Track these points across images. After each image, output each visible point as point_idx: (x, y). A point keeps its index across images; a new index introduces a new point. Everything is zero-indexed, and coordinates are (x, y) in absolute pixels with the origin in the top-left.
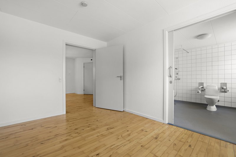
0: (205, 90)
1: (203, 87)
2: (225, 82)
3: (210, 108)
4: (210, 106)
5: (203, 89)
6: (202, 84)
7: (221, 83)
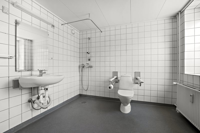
0: (119, 81)
1: (117, 78)
2: (139, 71)
3: (124, 110)
4: (124, 106)
5: (116, 80)
6: (115, 73)
7: (135, 72)
